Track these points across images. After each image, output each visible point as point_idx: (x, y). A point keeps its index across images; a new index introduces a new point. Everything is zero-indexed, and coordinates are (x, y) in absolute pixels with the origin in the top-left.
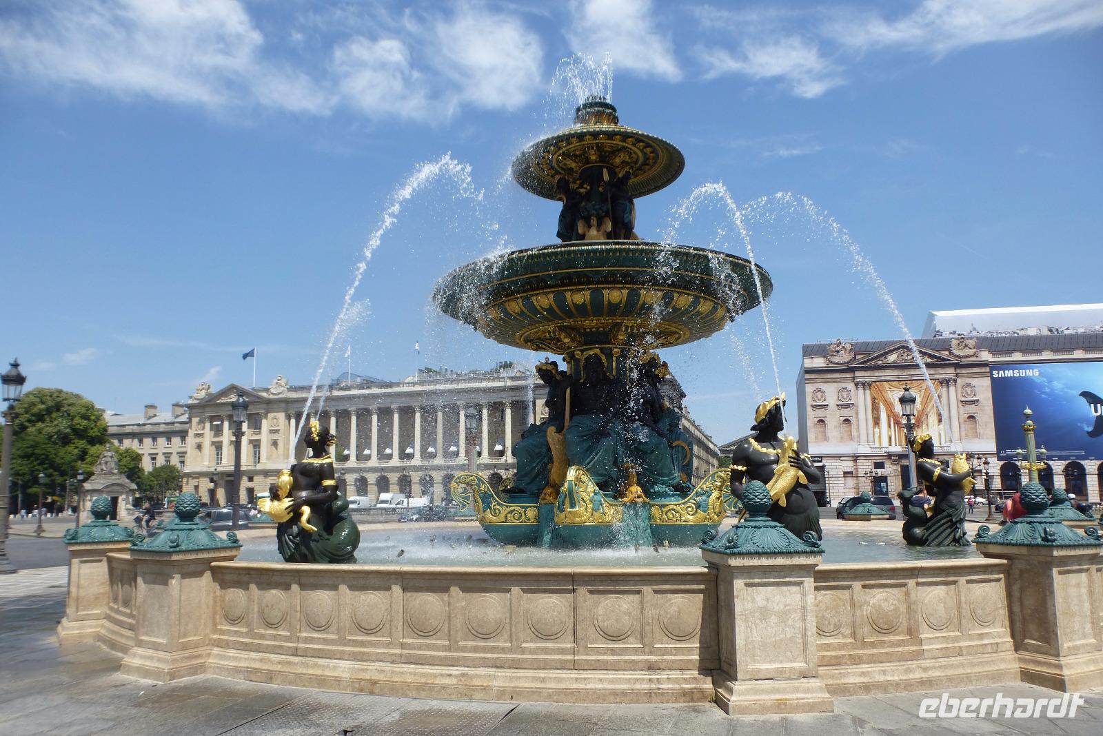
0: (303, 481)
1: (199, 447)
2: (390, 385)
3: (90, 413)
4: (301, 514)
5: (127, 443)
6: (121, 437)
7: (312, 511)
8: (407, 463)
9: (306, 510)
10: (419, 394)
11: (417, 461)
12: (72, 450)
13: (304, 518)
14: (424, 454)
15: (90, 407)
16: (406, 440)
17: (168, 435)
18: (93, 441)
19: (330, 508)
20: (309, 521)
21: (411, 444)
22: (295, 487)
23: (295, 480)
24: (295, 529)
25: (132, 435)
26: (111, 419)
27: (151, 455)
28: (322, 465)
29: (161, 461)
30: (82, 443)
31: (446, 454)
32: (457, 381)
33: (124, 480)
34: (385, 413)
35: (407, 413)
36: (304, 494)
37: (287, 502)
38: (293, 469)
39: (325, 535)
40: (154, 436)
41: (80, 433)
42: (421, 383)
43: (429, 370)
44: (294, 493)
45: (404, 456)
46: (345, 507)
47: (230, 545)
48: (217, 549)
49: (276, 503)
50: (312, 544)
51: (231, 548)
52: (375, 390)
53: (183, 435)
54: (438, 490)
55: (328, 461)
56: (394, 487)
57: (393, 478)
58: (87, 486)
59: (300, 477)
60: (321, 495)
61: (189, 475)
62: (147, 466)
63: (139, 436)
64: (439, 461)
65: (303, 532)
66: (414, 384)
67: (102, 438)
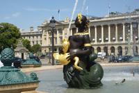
0: (75, 44)
1: (45, 39)
2: (100, 18)
3: (16, 30)
4: (75, 61)
5: (26, 38)
6: (24, 36)
7: (80, 60)
8: (106, 43)
9: (77, 59)
10: (110, 21)
11: (109, 42)
12: (12, 40)
13: (76, 63)
14: (112, 40)
15: (16, 28)
16: (106, 35)
17: (37, 36)
18: (17, 38)
19: (88, 57)
20: (78, 65)
21: (107, 37)
22: (71, 47)
23: (71, 44)
24: (72, 68)
25: (27, 36)
26: (21, 31)
27: (33, 41)
28: (84, 36)
29: (35, 43)
30: (14, 38)
31: (119, 40)
32: (122, 16)
33: (25, 48)
34: (99, 27)
35: (106, 27)
36: (75, 51)
37: (67, 55)
38: (70, 38)
39: (87, 72)
40: (33, 36)
41: (14, 35)
42: (110, 17)
43: (112, 13)
44: (71, 50)
45: (105, 41)
46: (96, 57)
47: (33, 81)
48: (25, 84)
49: (62, 55)
50: (81, 77)
51: (33, 83)
52: (95, 20)
53: (41, 35)
54: (117, 52)
55: (87, 34)
56: (102, 51)
57: (102, 47)
58: (15, 50)
59: (73, 42)
60: (84, 51)
61: (43, 47)
62: (32, 45)
63: (29, 36)
64: (116, 42)
65: (75, 70)
66: (107, 18)
67: (19, 36)
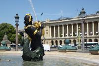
21: (76, 32)
45: (74, 35)
52: (67, 20)
56: (72, 42)
